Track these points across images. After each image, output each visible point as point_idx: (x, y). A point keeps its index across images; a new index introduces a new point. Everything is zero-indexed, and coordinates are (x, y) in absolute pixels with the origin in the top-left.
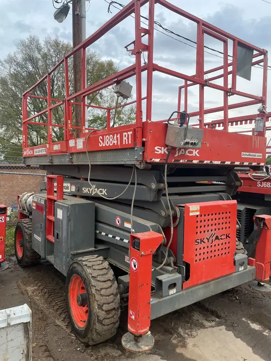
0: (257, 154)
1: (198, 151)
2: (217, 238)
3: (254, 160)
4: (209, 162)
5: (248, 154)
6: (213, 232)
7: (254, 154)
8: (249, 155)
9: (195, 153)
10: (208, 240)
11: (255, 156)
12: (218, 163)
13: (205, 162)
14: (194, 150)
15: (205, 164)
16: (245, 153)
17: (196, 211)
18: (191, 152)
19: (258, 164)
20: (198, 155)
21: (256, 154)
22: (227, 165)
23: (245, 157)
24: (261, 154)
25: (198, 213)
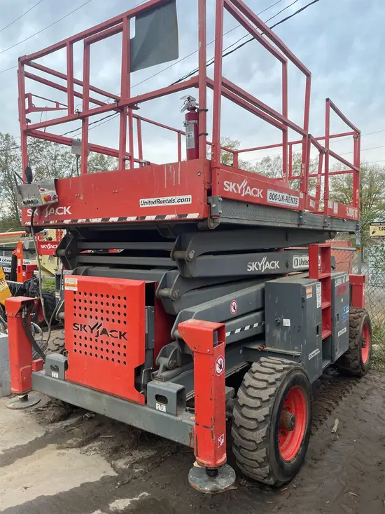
0: (176, 198)
1: (69, 207)
2: (104, 332)
3: (170, 210)
4: (85, 220)
5: (154, 200)
6: (99, 321)
7: (170, 198)
8: (156, 202)
9: (66, 210)
10: (92, 329)
11: (173, 201)
12: (99, 220)
13: (79, 221)
14: (65, 207)
15: (79, 224)
16: (146, 200)
17: (73, 286)
18: (61, 211)
19: (180, 216)
20: (70, 213)
21: (174, 198)
22: (113, 223)
23: (148, 206)
24: (190, 196)
25: (76, 289)
